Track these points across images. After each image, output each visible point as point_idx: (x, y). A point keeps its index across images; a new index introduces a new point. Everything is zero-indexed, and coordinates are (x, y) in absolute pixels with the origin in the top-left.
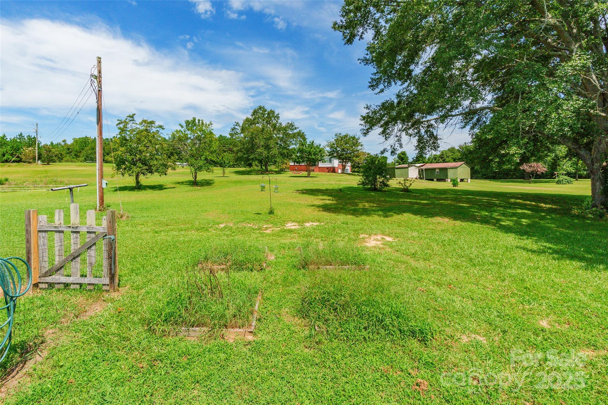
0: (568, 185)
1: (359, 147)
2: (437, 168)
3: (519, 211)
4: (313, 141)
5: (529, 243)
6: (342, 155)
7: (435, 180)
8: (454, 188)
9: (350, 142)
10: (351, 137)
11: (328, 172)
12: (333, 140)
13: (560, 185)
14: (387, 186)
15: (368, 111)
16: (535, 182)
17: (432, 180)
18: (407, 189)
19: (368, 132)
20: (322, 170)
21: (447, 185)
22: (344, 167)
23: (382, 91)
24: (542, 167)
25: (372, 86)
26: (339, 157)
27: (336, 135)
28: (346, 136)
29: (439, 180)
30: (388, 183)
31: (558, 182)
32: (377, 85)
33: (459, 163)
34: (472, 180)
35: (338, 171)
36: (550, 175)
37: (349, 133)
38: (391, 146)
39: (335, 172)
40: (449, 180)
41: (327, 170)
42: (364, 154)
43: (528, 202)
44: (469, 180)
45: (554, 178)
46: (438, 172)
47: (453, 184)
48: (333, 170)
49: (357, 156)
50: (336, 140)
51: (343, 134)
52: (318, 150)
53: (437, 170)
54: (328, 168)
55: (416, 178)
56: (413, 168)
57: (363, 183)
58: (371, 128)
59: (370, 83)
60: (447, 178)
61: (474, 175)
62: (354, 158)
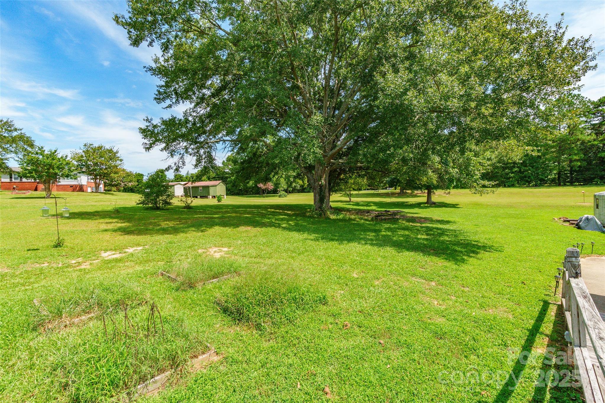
0: (285, 198)
1: (118, 162)
2: (201, 186)
3: (282, 217)
4: (56, 151)
5: (313, 236)
6: (95, 170)
7: (199, 197)
8: (219, 203)
9: (107, 156)
10: (107, 150)
11: (73, 191)
12: (81, 151)
13: (281, 198)
14: (169, 204)
15: (148, 124)
16: (267, 197)
17: (197, 197)
18: (188, 206)
19: (151, 147)
20: (64, 188)
21: (210, 201)
22: (97, 186)
23: (170, 106)
24: (270, 186)
25: (159, 99)
26: (89, 172)
27: (85, 145)
28: (100, 148)
29: (202, 197)
30: (171, 201)
31: (280, 196)
32: (164, 99)
33: (218, 182)
34: (227, 196)
35: (87, 189)
36: (275, 192)
37: (103, 145)
38: (175, 164)
39: (83, 191)
40: (211, 197)
41: (71, 188)
42: (124, 170)
43: (278, 211)
44: (225, 196)
45: (278, 193)
46: (201, 190)
47: (218, 200)
48: (81, 189)
49: (116, 173)
50: (86, 152)
51: (96, 145)
52: (64, 163)
53: (200, 189)
54: (72, 186)
55: (182, 196)
56: (179, 186)
57: (143, 203)
58: (154, 143)
59: (157, 95)
60: (209, 195)
61: (230, 192)
62: (112, 175)
